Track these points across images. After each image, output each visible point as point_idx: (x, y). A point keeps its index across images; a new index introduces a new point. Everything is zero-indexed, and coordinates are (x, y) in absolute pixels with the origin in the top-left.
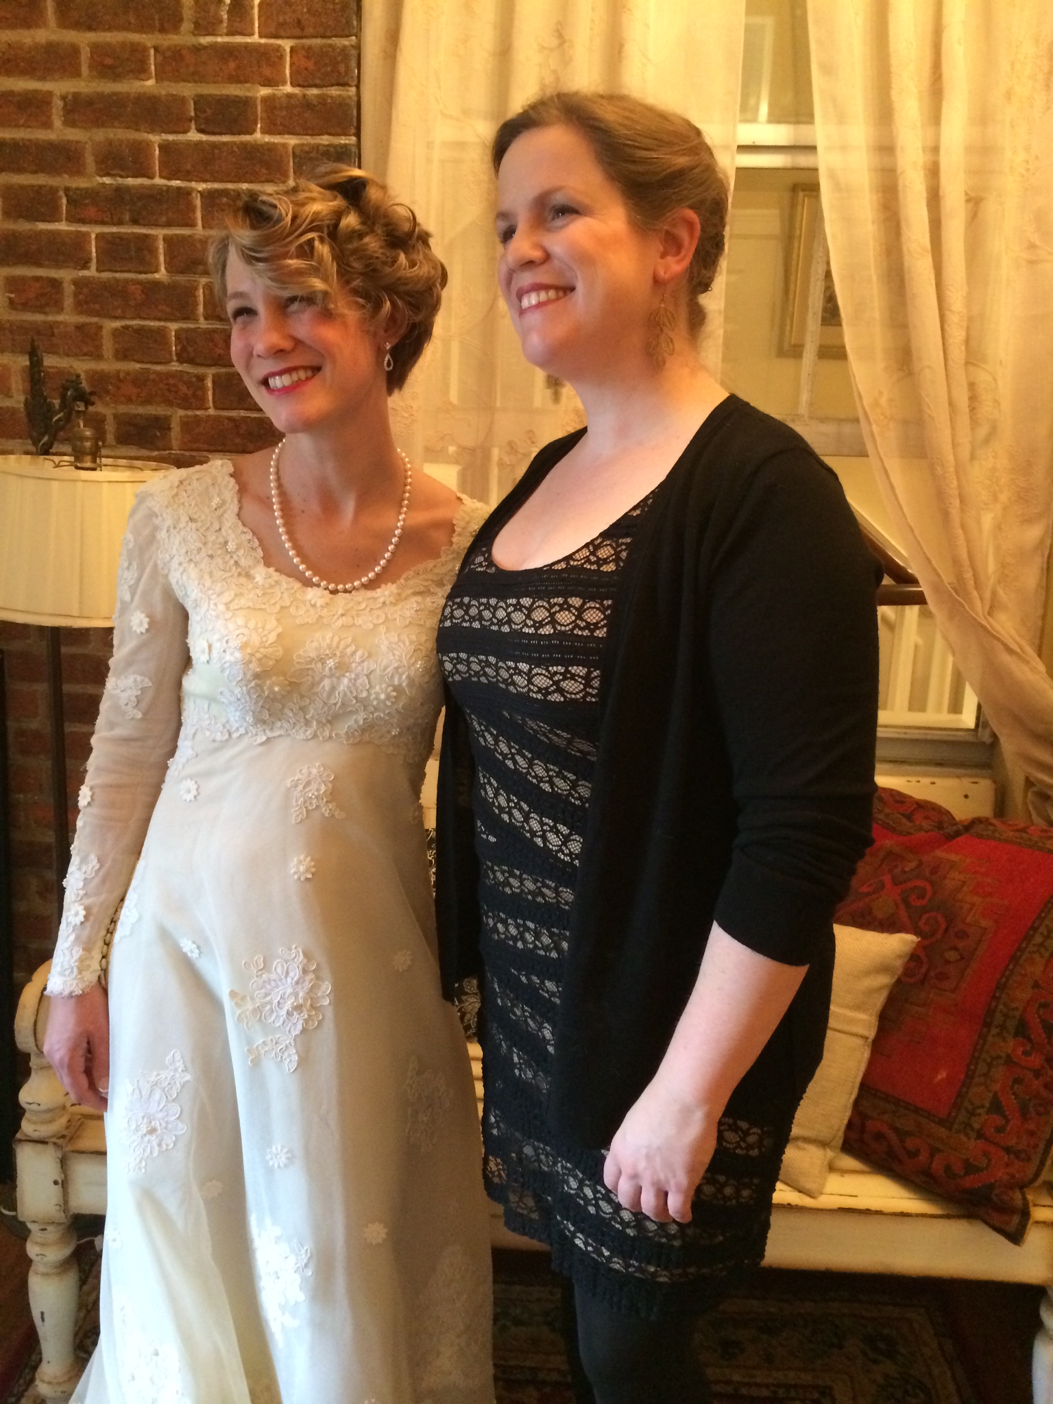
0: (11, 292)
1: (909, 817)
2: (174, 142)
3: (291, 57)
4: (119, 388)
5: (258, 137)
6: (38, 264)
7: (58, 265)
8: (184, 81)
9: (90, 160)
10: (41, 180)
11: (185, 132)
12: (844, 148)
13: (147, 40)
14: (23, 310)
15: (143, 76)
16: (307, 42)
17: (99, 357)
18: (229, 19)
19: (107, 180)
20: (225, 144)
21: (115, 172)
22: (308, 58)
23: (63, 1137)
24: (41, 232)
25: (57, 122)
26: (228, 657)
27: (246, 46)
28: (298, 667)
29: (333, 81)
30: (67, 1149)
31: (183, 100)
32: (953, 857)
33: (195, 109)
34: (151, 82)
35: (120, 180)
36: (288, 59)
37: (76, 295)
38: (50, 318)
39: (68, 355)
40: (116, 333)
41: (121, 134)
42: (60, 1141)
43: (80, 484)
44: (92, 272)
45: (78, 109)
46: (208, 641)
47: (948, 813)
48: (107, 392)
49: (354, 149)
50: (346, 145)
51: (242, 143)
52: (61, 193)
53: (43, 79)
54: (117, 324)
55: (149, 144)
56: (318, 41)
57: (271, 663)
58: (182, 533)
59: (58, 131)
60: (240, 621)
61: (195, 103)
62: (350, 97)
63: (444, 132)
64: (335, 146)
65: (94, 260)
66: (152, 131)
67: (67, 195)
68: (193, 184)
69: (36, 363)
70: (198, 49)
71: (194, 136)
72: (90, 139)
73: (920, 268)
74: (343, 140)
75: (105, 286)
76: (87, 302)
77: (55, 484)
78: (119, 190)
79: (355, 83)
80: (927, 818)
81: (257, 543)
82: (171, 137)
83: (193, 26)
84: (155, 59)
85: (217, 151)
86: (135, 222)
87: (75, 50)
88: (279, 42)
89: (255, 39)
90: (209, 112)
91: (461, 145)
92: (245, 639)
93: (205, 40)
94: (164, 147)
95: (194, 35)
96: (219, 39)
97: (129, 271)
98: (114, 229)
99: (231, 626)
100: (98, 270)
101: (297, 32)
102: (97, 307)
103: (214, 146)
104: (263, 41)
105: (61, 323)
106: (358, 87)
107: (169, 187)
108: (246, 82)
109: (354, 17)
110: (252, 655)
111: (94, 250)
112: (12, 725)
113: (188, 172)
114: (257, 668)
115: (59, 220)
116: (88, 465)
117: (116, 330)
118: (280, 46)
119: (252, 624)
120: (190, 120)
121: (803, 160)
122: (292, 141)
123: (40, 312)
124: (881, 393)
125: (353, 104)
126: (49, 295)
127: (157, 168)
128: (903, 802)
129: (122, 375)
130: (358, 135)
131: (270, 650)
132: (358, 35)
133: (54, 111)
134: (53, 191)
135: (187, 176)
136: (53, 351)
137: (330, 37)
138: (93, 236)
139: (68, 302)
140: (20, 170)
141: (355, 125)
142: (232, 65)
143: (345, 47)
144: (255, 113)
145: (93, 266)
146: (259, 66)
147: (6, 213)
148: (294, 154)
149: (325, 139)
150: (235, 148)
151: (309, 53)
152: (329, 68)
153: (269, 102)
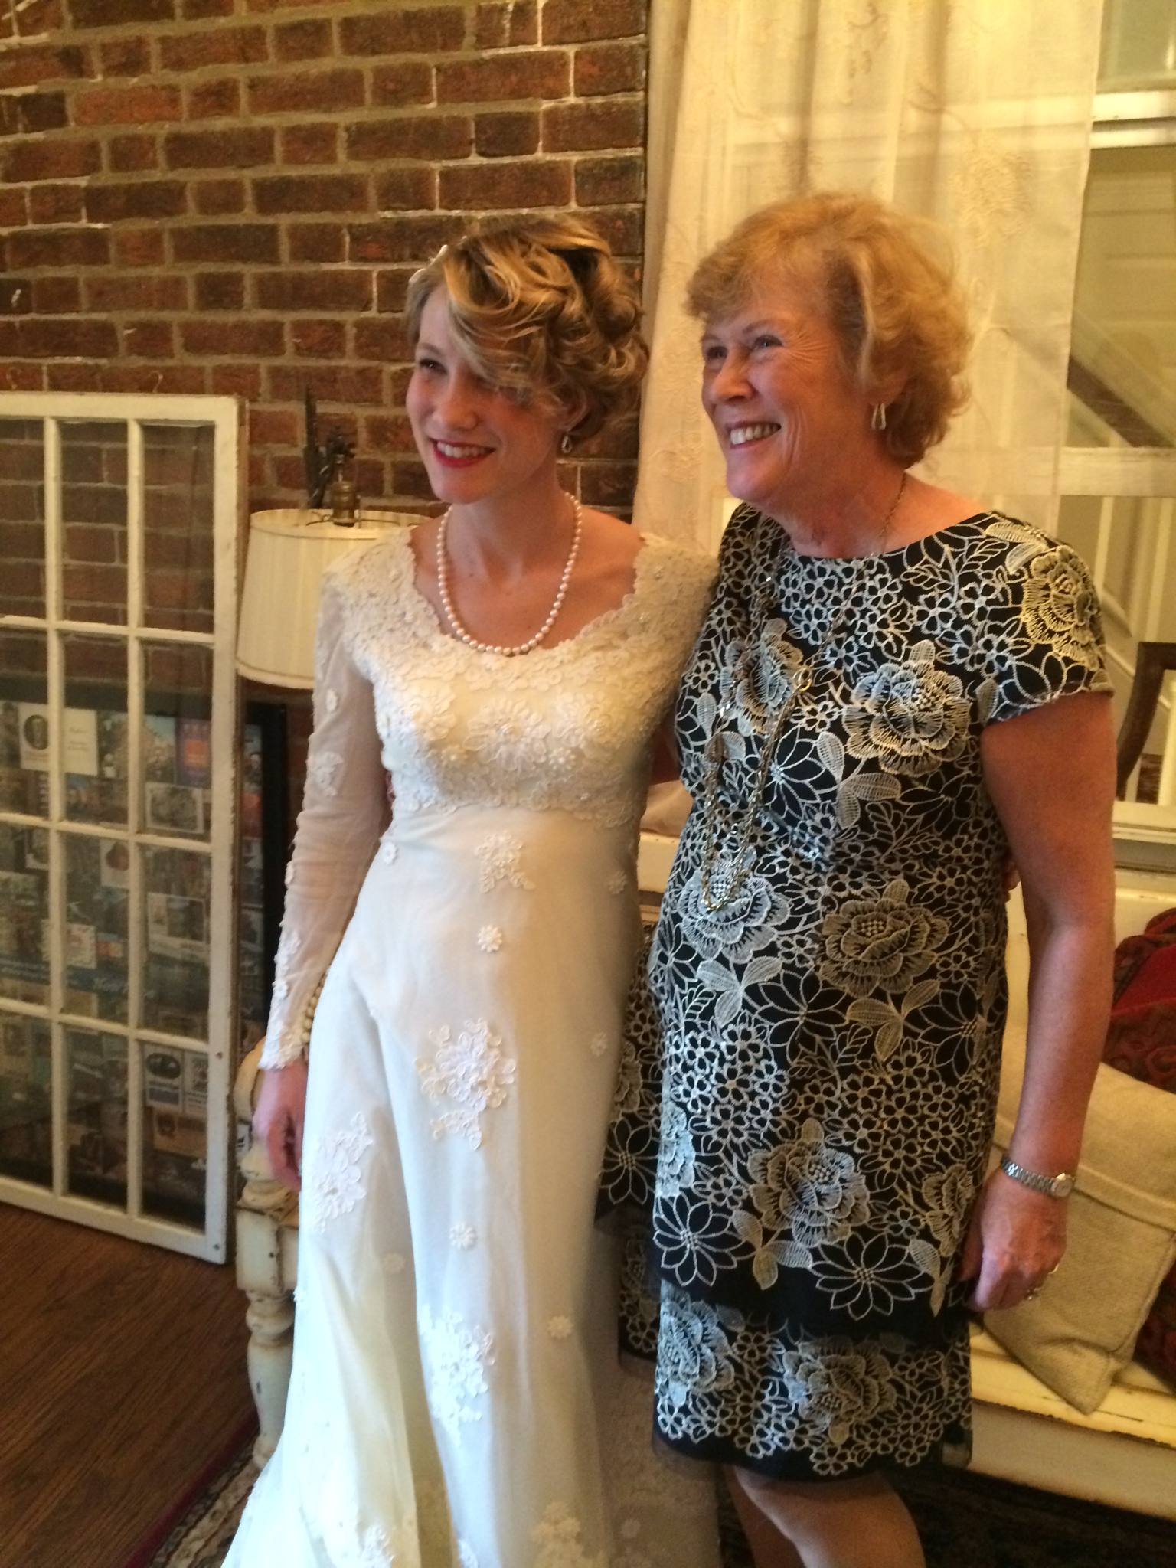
0: (297, 337)
2: (456, 170)
3: (576, 64)
4: (396, 435)
5: (540, 156)
6: (323, 307)
7: (341, 307)
8: (466, 100)
9: (372, 195)
10: (326, 218)
11: (467, 156)
13: (429, 59)
14: (309, 356)
15: (425, 99)
16: (592, 45)
17: (378, 403)
18: (512, 28)
19: (388, 214)
20: (505, 166)
21: (398, 204)
22: (593, 63)
23: (280, 1210)
24: (326, 273)
25: (342, 155)
27: (529, 57)
28: (473, 734)
29: (620, 87)
30: (283, 1223)
31: (464, 122)
33: (476, 131)
34: (433, 105)
35: (401, 214)
36: (572, 66)
37: (357, 338)
38: (333, 363)
39: (348, 401)
40: (395, 377)
41: (402, 164)
42: (276, 1214)
44: (372, 313)
45: (365, 140)
48: (387, 440)
49: (639, 162)
50: (631, 157)
51: (522, 163)
52: (345, 231)
53: (328, 110)
54: (396, 367)
55: (430, 173)
56: (605, 43)
59: (343, 165)
61: (477, 124)
62: (637, 104)
63: (740, 134)
64: (620, 160)
65: (375, 301)
66: (433, 158)
67: (350, 232)
68: (473, 213)
69: (311, 412)
70: (479, 64)
71: (475, 160)
72: (372, 170)
74: (628, 153)
75: (385, 327)
76: (368, 346)
77: (304, 541)
78: (401, 224)
79: (643, 86)
82: (452, 164)
83: (474, 38)
84: (437, 80)
85: (497, 176)
86: (415, 257)
87: (358, 77)
88: (564, 48)
89: (539, 47)
90: (491, 132)
91: (760, 147)
93: (488, 54)
94: (446, 175)
95: (477, 49)
96: (502, 51)
98: (393, 267)
100: (380, 311)
101: (582, 35)
102: (377, 349)
103: (495, 169)
104: (546, 49)
105: (345, 367)
106: (646, 90)
107: (449, 218)
108: (528, 96)
109: (643, 12)
111: (375, 289)
113: (468, 201)
115: (343, 260)
116: (346, 520)
117: (395, 373)
118: (563, 54)
120: (471, 142)
122: (574, 157)
123: (324, 358)
125: (640, 111)
126: (330, 339)
127: (437, 198)
129: (399, 422)
130: (644, 145)
132: (646, 32)
133: (339, 143)
134: (337, 229)
135: (467, 207)
136: (334, 397)
137: (615, 38)
138: (375, 275)
139: (350, 346)
140: (307, 209)
141: (641, 133)
142: (514, 79)
143: (632, 47)
144: (537, 128)
145: (374, 306)
146: (542, 77)
147: (295, 256)
148: (577, 173)
149: (609, 153)
150: (516, 171)
151: (594, 57)
152: (615, 73)
153: (552, 116)
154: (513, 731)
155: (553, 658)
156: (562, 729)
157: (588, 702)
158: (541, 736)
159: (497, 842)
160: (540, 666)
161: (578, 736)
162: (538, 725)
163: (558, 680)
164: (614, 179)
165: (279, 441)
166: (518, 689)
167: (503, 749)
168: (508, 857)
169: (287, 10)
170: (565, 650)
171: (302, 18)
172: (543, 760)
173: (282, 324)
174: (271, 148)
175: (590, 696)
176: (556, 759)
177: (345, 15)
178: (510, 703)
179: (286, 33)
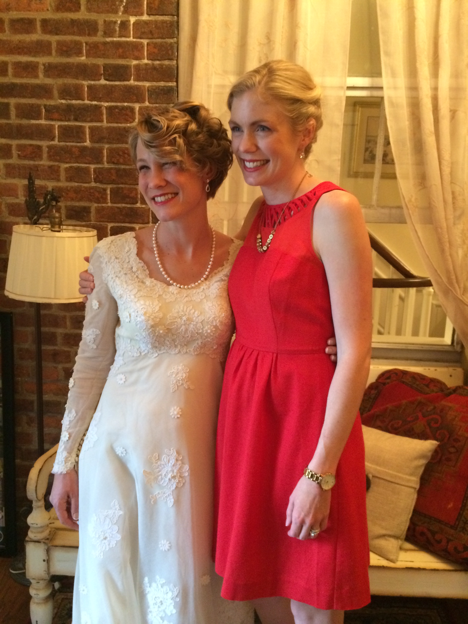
0: (19, 151)
1: (427, 386)
2: (94, 85)
3: (147, 47)
4: (67, 194)
5: (132, 82)
6: (32, 139)
7: (41, 139)
8: (99, 57)
9: (56, 93)
10: (34, 101)
11: (99, 80)
12: (395, 88)
13: (83, 39)
14: (24, 160)
15: (80, 55)
16: (154, 41)
17: (58, 180)
18: (120, 30)
19: (63, 101)
20: (116, 85)
21: (68, 98)
22: (155, 47)
23: (48, 539)
24: (33, 125)
25: (41, 75)
26: (139, 319)
27: (127, 42)
29: (166, 58)
30: (49, 545)
31: (98, 66)
32: (450, 404)
33: (104, 70)
34: (84, 58)
35: (69, 102)
36: (146, 48)
37: (48, 152)
38: (37, 163)
39: (44, 179)
40: (67, 170)
41: (70, 81)
42: (46, 541)
43: (54, 239)
44: (56, 142)
45: (50, 70)
46: (128, 312)
47: (444, 384)
48: (62, 196)
49: (175, 88)
50: (171, 86)
51: (124, 85)
52: (42, 107)
53: (34, 56)
54: (67, 165)
55: (82, 86)
56: (159, 40)
57: (158, 320)
59: (41, 79)
61: (104, 67)
62: (174, 65)
63: (215, 81)
64: (167, 87)
65: (57, 137)
66: (84, 80)
67: (45, 108)
68: (102, 103)
69: (31, 183)
70: (105, 44)
71: (103, 82)
72: (56, 83)
73: (430, 140)
74: (170, 84)
75: (62, 148)
76: (53, 156)
78: (69, 106)
79: (176, 59)
80: (435, 386)
82: (93, 82)
83: (103, 33)
84: (86, 47)
85: (113, 89)
86: (76, 120)
87: (49, 44)
88: (142, 40)
89: (131, 39)
90: (110, 71)
91: (223, 86)
92: (145, 310)
93: (109, 39)
94: (90, 87)
95: (104, 37)
96: (115, 39)
97: (73, 142)
98: (66, 123)
99: (138, 305)
100: (59, 141)
101: (150, 36)
102: (58, 158)
103: (112, 86)
104: (135, 40)
105: (42, 165)
106: (177, 60)
107: (91, 105)
108: (127, 58)
109: (176, 30)
110: (149, 317)
111: (57, 132)
112: (16, 346)
113: (100, 98)
114: (151, 322)
115: (41, 119)
116: (57, 229)
117: (67, 168)
118: (142, 43)
119: (147, 303)
120: (101, 75)
122: (147, 84)
123: (31, 160)
124: (412, 196)
125: (175, 68)
126: (36, 152)
127: (86, 96)
128: (424, 379)
129: (69, 188)
130: (177, 82)
131: (157, 314)
132: (178, 38)
133: (40, 70)
134: (39, 106)
135: (99, 100)
136: (38, 177)
137: (165, 38)
138: (57, 126)
139: (45, 155)
140: (24, 97)
141: (176, 77)
142: (121, 50)
143: (171, 43)
144: (131, 71)
145: (57, 139)
146: (133, 51)
147: (17, 116)
148: (148, 90)
149: (162, 84)
150: (122, 87)
151: (155, 45)
152: (164, 52)
153: (137, 67)
154: (188, 319)
156: (209, 318)
158: (200, 321)
161: (216, 321)
162: (198, 316)
164: (164, 94)
165: (9, 196)
166: (187, 301)
167: (183, 327)
169: (15, 13)
171: (22, 17)
172: (201, 331)
173: (12, 145)
174: (7, 70)
176: (207, 330)
177: (42, 17)
178: (185, 308)
179: (14, 22)
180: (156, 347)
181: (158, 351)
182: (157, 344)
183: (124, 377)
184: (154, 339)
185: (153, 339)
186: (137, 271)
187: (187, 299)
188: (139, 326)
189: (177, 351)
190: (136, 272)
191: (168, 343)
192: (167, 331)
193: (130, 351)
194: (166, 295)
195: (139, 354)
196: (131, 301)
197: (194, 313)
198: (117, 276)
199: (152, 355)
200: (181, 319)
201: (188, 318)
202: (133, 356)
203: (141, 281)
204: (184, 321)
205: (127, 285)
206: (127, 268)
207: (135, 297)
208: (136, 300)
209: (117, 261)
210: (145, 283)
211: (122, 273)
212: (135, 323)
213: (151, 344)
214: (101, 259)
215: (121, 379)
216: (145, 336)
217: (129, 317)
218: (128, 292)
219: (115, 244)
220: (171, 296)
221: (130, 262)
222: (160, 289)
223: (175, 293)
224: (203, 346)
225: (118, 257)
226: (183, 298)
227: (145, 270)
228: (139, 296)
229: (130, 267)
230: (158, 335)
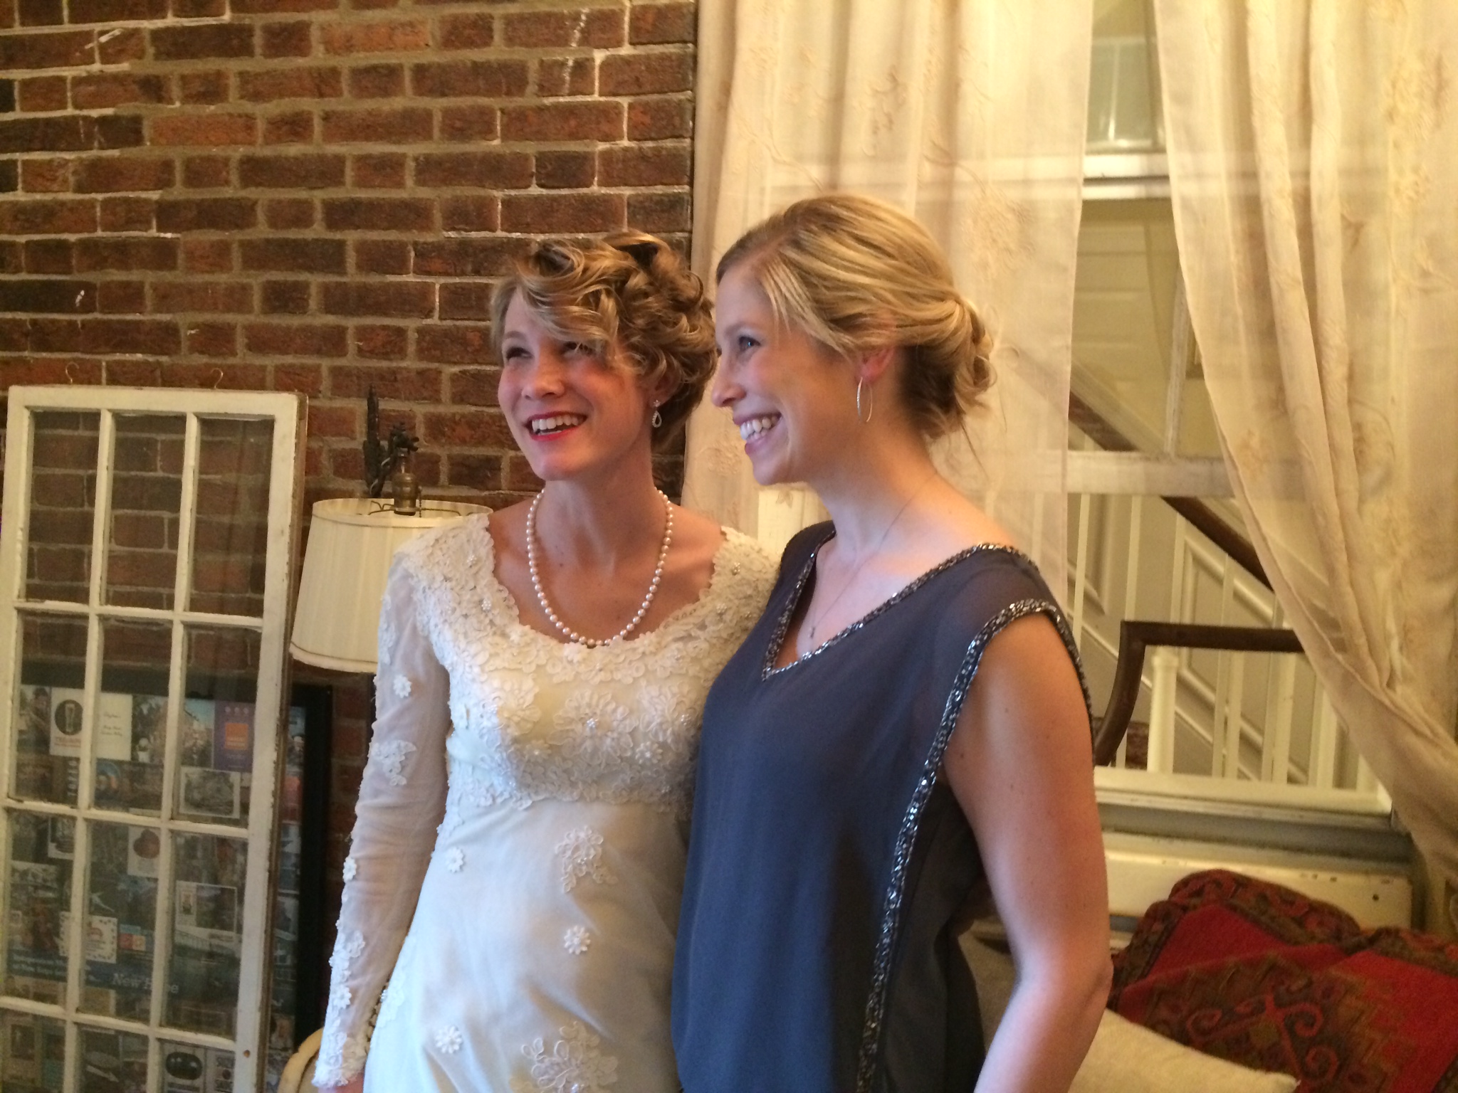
0: (360, 340)
1: (1300, 922)
2: (517, 198)
3: (629, 113)
4: (454, 430)
5: (595, 189)
6: (386, 314)
7: (405, 314)
8: (527, 139)
9: (437, 217)
10: (393, 236)
11: (527, 187)
12: (1200, 176)
13: (496, 103)
14: (370, 358)
15: (489, 137)
16: (644, 98)
17: (438, 401)
18: (572, 82)
19: (452, 234)
20: (565, 196)
21: (461, 226)
22: (644, 113)
24: (390, 284)
25: (409, 181)
26: (486, 723)
27: (587, 106)
28: (559, 728)
29: (668, 133)
31: (526, 158)
32: (1351, 978)
33: (537, 166)
34: (496, 142)
35: (464, 234)
36: (626, 115)
37: (418, 342)
38: (394, 364)
39: (408, 399)
40: (455, 379)
41: (468, 191)
43: (390, 531)
44: (434, 320)
45: (430, 169)
47: (1350, 920)
48: (443, 434)
49: (686, 198)
50: (679, 194)
51: (579, 195)
52: (410, 248)
53: (398, 142)
54: (456, 369)
55: (492, 200)
56: (655, 97)
57: (529, 726)
58: (438, 593)
59: (411, 190)
60: (496, 683)
61: (537, 160)
62: (684, 148)
63: (776, 178)
64: (667, 195)
65: (437, 309)
66: (496, 187)
67: (415, 249)
68: (532, 236)
69: (372, 408)
70: (541, 109)
71: (535, 190)
72: (438, 196)
74: (676, 189)
75: (446, 333)
76: (428, 349)
77: (367, 530)
78: (464, 244)
79: (690, 134)
80: (1321, 924)
81: (513, 601)
82: (513, 193)
83: (537, 87)
84: (501, 121)
85: (555, 204)
86: (477, 272)
87: (428, 115)
88: (618, 99)
89: (596, 97)
90: (550, 168)
91: (794, 190)
92: (501, 703)
93: (548, 101)
94: (507, 203)
95: (538, 96)
96: (561, 100)
97: (469, 319)
98: (457, 280)
99: (487, 688)
100: (441, 318)
101: (636, 89)
102: (438, 353)
103: (554, 199)
104: (603, 99)
105: (405, 368)
106: (693, 139)
107: (509, 239)
108: (586, 138)
109: (690, 73)
111: (437, 300)
112: (336, 762)
113: (528, 224)
114: (514, 732)
115: (407, 273)
116: (407, 509)
117: (455, 374)
118: (618, 104)
119: (507, 687)
120: (532, 175)
121: (1157, 190)
122: (627, 192)
123: (385, 359)
125: (688, 156)
126: (394, 343)
127: (499, 222)
128: (1292, 903)
129: (457, 418)
130: (691, 184)
131: (528, 712)
132: (693, 89)
133: (407, 171)
134: (403, 246)
135: (527, 228)
136: (394, 395)
137: (665, 93)
138: (437, 287)
139: (412, 348)
140: (373, 227)
141: (688, 174)
142: (573, 123)
143: (680, 101)
144: (593, 167)
145: (436, 314)
146: (598, 123)
147: (360, 267)
148: (629, 205)
149: (659, 190)
150: (573, 201)
151: (646, 109)
152: (664, 123)
153: (607, 157)
154: (598, 726)
155: (634, 650)
156: (649, 724)
157: (674, 695)
158: (628, 730)
159: (578, 837)
160: (622, 658)
161: (665, 731)
162: (624, 719)
163: (641, 673)
164: (663, 211)
165: (338, 434)
166: (601, 682)
167: (588, 744)
168: (588, 854)
169: (362, 55)
170: (646, 642)
171: (375, 62)
172: (629, 754)
173: (347, 328)
174: (342, 172)
175: (675, 690)
176: (642, 753)
177: (416, 61)
178: (596, 697)
179: (360, 74)
180: (529, 786)
181: (532, 795)
182: (529, 780)
183: (461, 856)
184: (522, 768)
185: (518, 768)
186: (493, 607)
187: (602, 676)
188: (486, 738)
189: (576, 794)
190: (489, 611)
191: (554, 777)
192: (549, 751)
193: (472, 794)
194: (554, 665)
195: (490, 802)
196: (473, 680)
197: (614, 711)
198: (445, 621)
199: (519, 803)
200: (583, 724)
201: (599, 722)
202: (478, 806)
203: (498, 632)
204: (591, 728)
205: (468, 643)
206: (469, 601)
207: (483, 671)
208: (484, 678)
209: (449, 585)
210: (509, 637)
211: (458, 613)
212: (477, 732)
213: (516, 778)
214: (412, 582)
215: (454, 861)
216: (499, 761)
217: (465, 715)
218: (468, 659)
219: (444, 546)
220: (564, 668)
221: (478, 589)
222: (542, 653)
223: (575, 661)
224: (636, 785)
225: (450, 576)
226: (594, 673)
227: (509, 607)
228: (492, 668)
229: (476, 598)
230: (529, 761)
